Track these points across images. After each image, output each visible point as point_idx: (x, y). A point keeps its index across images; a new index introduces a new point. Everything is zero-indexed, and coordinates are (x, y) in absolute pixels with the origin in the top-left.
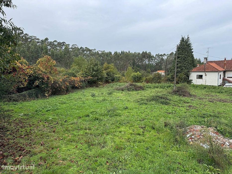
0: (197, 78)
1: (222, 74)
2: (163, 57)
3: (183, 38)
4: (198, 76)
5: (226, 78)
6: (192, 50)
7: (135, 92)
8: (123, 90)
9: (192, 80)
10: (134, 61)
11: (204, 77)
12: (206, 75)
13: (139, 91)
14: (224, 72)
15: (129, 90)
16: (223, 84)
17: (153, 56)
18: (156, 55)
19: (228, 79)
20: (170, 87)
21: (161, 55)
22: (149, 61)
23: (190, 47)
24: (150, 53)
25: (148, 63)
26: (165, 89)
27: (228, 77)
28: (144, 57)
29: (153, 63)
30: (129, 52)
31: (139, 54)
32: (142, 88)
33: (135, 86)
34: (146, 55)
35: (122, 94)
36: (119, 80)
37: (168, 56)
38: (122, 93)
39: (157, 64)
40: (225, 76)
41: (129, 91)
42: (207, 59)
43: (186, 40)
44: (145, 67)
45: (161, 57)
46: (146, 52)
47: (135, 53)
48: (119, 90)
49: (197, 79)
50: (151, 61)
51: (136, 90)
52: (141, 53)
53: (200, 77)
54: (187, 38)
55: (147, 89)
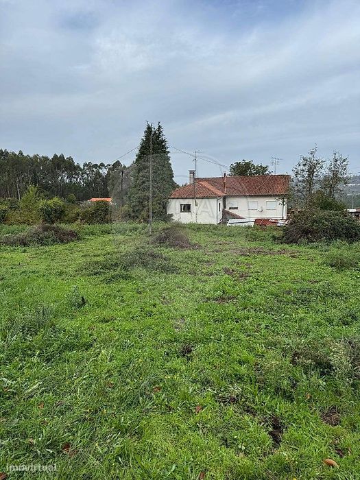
0: (181, 211)
1: (221, 202)
2: (100, 170)
3: (149, 128)
4: (183, 206)
5: (227, 209)
6: (169, 155)
7: (60, 248)
8: (25, 245)
9: (172, 215)
10: (35, 175)
11: (193, 208)
12: (196, 205)
13: (72, 244)
14: (225, 199)
15: (42, 242)
16: (224, 220)
17: (78, 167)
18: (85, 165)
19: (230, 211)
20: (135, 229)
21: (95, 166)
22: (70, 176)
23: (164, 147)
24: (70, 159)
25: (68, 181)
26: (128, 235)
27: (230, 208)
28: (59, 167)
29: (80, 181)
30: (21, 153)
31: (46, 159)
32: (74, 236)
33: (57, 230)
34: (62, 164)
35: (26, 254)
36: (3, 218)
37: (110, 169)
38: (25, 251)
39: (88, 184)
40: (225, 207)
41: (43, 245)
42: (194, 174)
43: (155, 132)
44: (63, 191)
45: (95, 169)
46: (62, 157)
47: (35, 156)
48: (13, 244)
49: (182, 213)
50: (75, 178)
51: (62, 242)
52: (51, 157)
53: (187, 208)
54: (157, 127)
55: (87, 237)
